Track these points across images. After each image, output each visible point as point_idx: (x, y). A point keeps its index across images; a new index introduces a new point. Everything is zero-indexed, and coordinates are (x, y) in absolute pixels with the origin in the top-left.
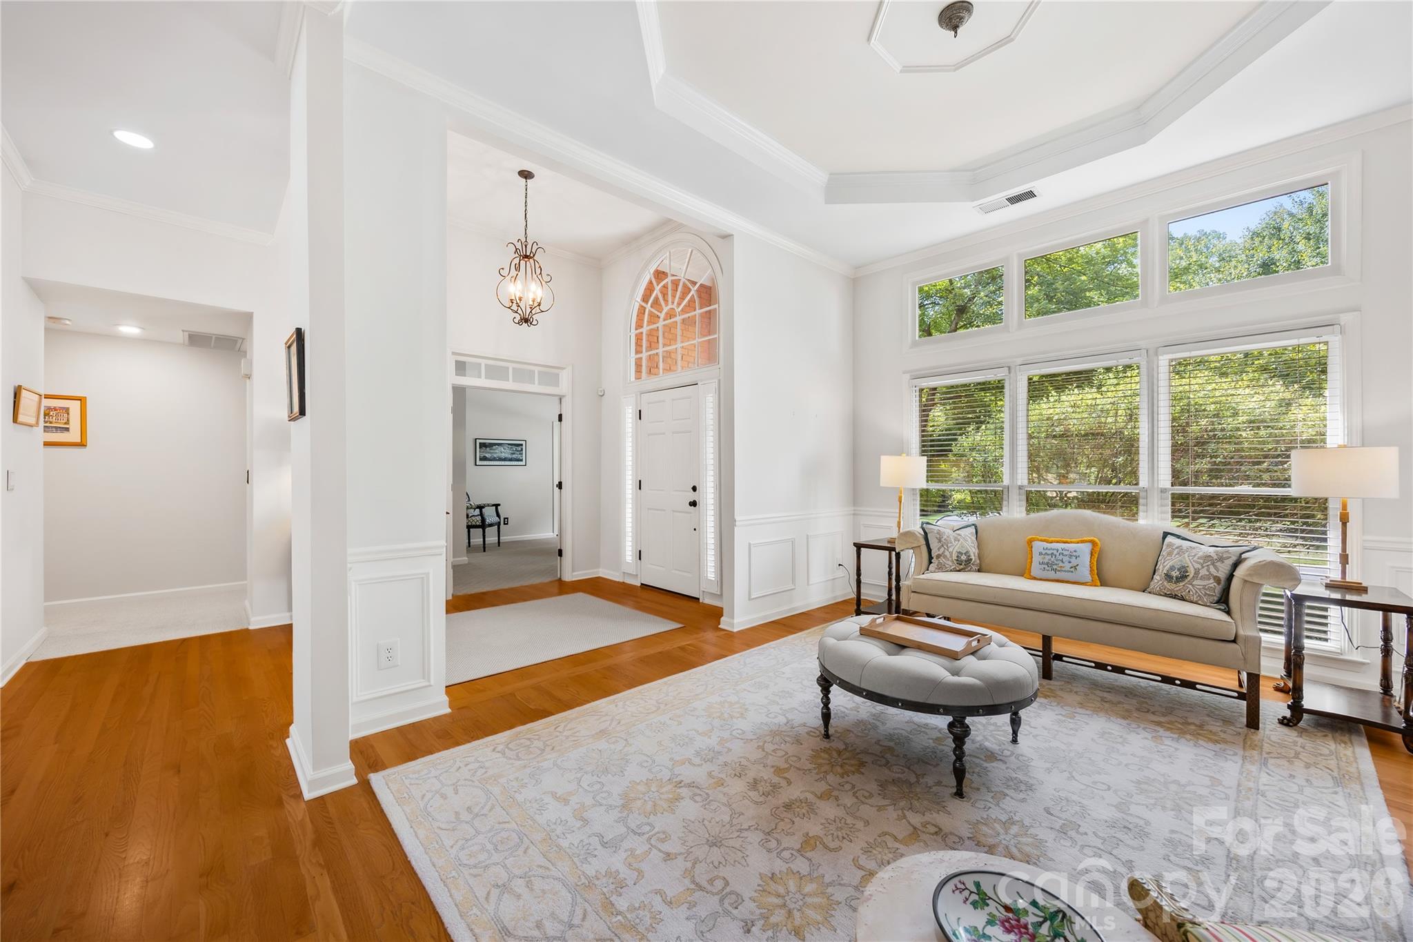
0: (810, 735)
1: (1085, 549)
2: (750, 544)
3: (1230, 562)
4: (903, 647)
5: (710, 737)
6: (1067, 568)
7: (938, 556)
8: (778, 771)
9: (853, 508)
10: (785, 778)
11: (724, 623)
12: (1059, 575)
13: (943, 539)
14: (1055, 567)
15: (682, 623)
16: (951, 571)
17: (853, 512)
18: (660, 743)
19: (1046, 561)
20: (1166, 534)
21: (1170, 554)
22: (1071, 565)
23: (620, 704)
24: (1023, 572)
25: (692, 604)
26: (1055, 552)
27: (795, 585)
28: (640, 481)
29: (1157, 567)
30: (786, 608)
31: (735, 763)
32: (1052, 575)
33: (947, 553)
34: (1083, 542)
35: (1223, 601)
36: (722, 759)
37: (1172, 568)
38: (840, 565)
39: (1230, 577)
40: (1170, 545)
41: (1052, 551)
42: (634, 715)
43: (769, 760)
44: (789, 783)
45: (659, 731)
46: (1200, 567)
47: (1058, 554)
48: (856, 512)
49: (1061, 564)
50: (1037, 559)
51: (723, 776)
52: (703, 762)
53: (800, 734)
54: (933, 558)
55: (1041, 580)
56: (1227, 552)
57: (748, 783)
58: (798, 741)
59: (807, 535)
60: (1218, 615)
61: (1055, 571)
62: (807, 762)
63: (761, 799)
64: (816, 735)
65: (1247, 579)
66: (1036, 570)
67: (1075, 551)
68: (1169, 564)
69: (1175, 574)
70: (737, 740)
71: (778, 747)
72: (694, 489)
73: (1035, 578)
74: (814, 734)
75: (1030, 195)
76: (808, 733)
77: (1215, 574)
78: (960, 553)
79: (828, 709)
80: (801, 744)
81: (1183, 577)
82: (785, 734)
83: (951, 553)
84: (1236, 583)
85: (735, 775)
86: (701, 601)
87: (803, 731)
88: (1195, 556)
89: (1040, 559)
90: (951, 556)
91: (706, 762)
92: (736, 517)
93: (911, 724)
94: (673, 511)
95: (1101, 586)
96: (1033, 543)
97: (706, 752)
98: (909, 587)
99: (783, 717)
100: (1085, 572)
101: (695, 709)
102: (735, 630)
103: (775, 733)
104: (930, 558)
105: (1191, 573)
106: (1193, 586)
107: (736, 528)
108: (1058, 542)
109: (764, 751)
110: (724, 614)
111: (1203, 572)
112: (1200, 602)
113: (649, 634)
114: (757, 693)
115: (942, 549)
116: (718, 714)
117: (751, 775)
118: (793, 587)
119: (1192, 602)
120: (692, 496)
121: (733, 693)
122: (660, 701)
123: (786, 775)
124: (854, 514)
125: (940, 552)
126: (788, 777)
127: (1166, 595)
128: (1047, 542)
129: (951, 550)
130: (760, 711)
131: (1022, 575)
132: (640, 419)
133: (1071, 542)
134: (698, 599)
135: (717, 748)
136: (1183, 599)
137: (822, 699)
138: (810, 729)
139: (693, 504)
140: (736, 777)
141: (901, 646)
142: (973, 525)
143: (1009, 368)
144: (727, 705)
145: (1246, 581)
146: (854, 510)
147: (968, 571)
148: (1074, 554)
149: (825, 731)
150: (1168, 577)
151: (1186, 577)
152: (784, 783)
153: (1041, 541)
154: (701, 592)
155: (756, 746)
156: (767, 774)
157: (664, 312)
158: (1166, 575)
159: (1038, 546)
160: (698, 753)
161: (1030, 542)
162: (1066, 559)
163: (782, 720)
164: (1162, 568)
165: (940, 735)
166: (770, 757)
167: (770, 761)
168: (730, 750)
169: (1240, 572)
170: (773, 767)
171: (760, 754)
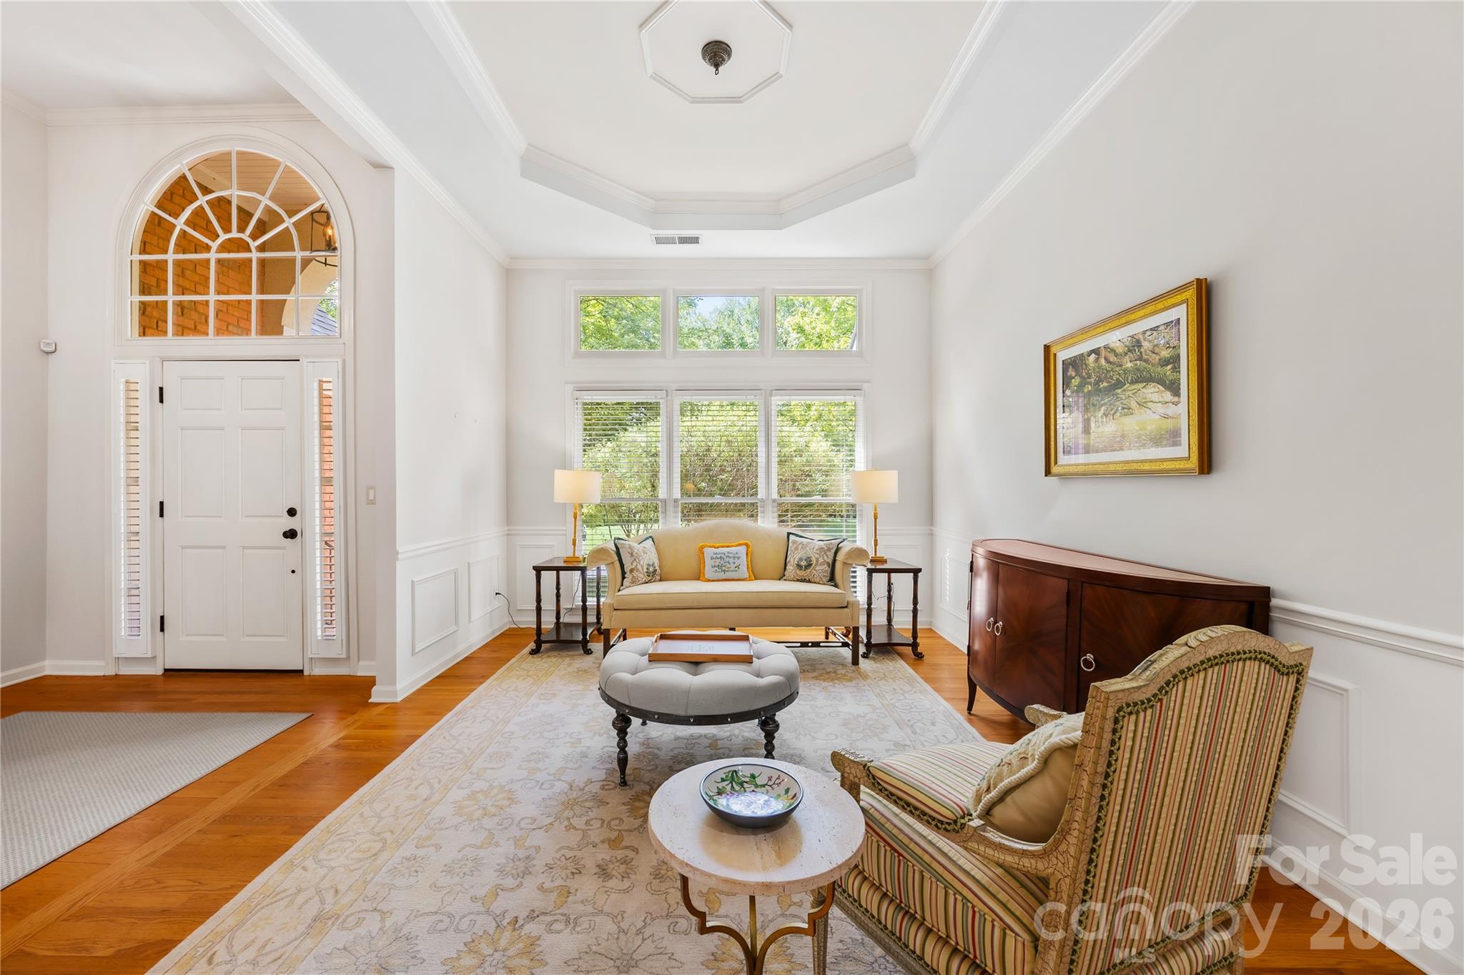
0: (607, 790)
1: (743, 550)
2: (413, 582)
3: (833, 551)
4: (697, 663)
5: (497, 844)
6: (733, 568)
7: (632, 571)
8: (614, 843)
9: (506, 528)
10: (626, 848)
11: (378, 695)
12: (728, 575)
13: (634, 553)
14: (724, 568)
15: (306, 711)
16: (643, 584)
17: (506, 532)
18: (435, 886)
19: (717, 564)
20: (789, 534)
21: (796, 549)
22: (735, 565)
23: (310, 863)
24: (698, 576)
25: (290, 682)
26: (723, 555)
27: (458, 626)
28: (162, 503)
29: (788, 560)
30: (450, 655)
31: (559, 860)
32: (722, 575)
33: (639, 567)
34: (740, 545)
35: (832, 579)
36: (539, 863)
37: (801, 559)
38: (497, 594)
39: (834, 561)
40: (794, 542)
41: (720, 555)
42: (352, 868)
43: (592, 837)
44: (636, 850)
45: (417, 872)
46: (818, 556)
47: (725, 557)
48: (510, 532)
49: (728, 566)
50: (709, 563)
51: (559, 882)
52: (519, 879)
53: (596, 793)
54: (626, 573)
55: (713, 581)
56: (831, 544)
57: (595, 874)
58: (602, 803)
59: (469, 563)
60: (829, 589)
61: (724, 571)
62: (631, 819)
63: (626, 884)
64: (612, 787)
65: (846, 561)
66: (709, 573)
67: (737, 553)
68: (797, 557)
69: (803, 563)
70: (535, 832)
71: (589, 818)
72: (291, 513)
73: (709, 581)
74: (610, 787)
75: (695, 240)
76: (603, 788)
77: (827, 561)
78: (649, 565)
79: (626, 753)
80: (608, 803)
81: (809, 565)
82: (580, 800)
83: (642, 566)
84: (838, 566)
85: (573, 873)
86: (306, 673)
87: (595, 788)
88: (814, 549)
89: (712, 563)
90: (643, 569)
91: (523, 877)
92: (397, 548)
93: (679, 740)
94: (244, 548)
95: (756, 579)
96: (704, 550)
97: (512, 865)
98: (611, 605)
99: (560, 782)
100: (744, 571)
101: (442, 820)
102: (399, 699)
103: (570, 804)
104: (623, 573)
105: (814, 562)
106: (816, 571)
107: (398, 564)
108: (723, 547)
109: (576, 830)
110: (377, 683)
111: (821, 560)
112: (821, 582)
113: (258, 742)
114: (503, 767)
115: (635, 564)
116: (480, 812)
117: (590, 865)
118: (457, 629)
119: (815, 583)
120: (290, 523)
121: (475, 779)
122: (377, 830)
123: (624, 844)
124: (508, 535)
125: (633, 567)
126: (628, 844)
127: (798, 580)
128: (715, 548)
129: (641, 563)
130: (528, 786)
131: (698, 579)
132: (161, 401)
133: (732, 546)
134: (302, 671)
135: (521, 853)
136: (809, 581)
137: (618, 745)
138: (601, 783)
139: (291, 534)
140: (576, 876)
141: (695, 663)
142: (650, 537)
143: (667, 391)
144: (480, 796)
145: (844, 563)
146: (508, 530)
147: (654, 581)
148: (736, 555)
149: (621, 778)
150: (799, 566)
151: (811, 565)
152: (631, 854)
153: (710, 547)
154: (306, 661)
155: (564, 829)
156: (604, 854)
157: (219, 241)
158: (797, 565)
159: (709, 552)
160: (501, 871)
161: (701, 549)
162: (731, 560)
163: (560, 786)
164: (793, 560)
165: (710, 741)
166: (590, 833)
167: (594, 836)
168: (538, 849)
169: (840, 557)
170: (603, 842)
171: (578, 836)
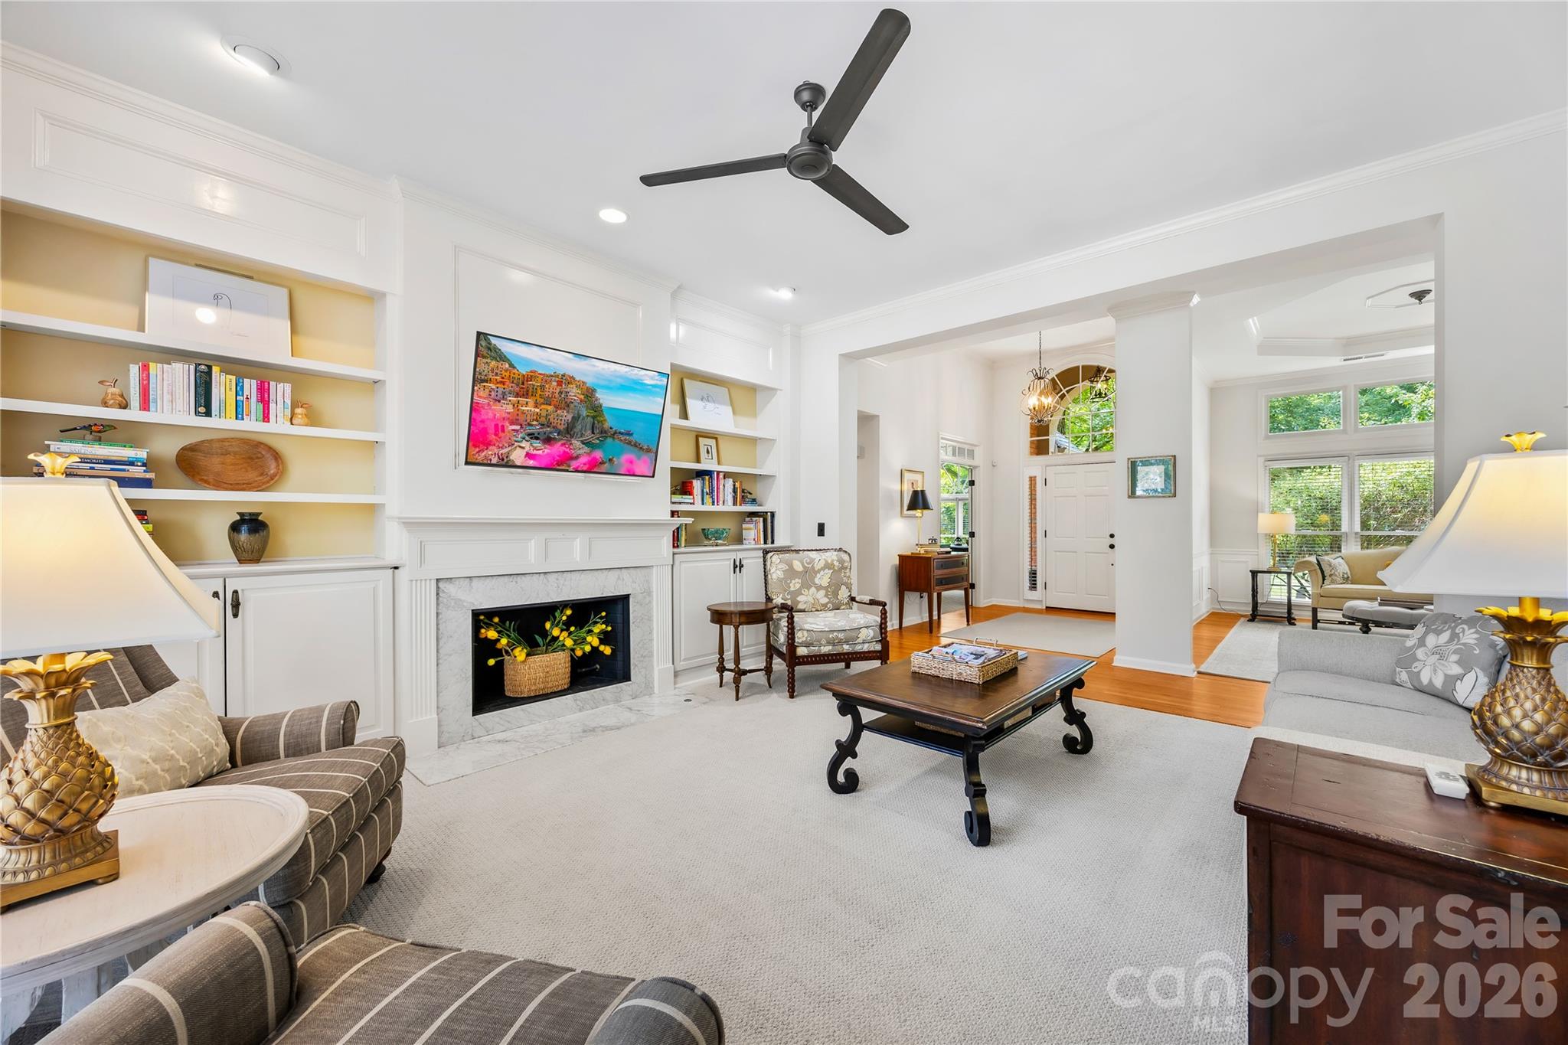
9: (1211, 549)
16: (1338, 583)
28: (1046, 531)
33: (1335, 574)
38: (1209, 588)
48: (1213, 552)
72: (1112, 536)
75: (1380, 356)
78: (1343, 573)
90: (1338, 575)
94: (1086, 553)
98: (1318, 594)
115: (1333, 571)
120: (1111, 541)
124: (1211, 554)
129: (1337, 572)
132: (1046, 485)
139: (1113, 547)
143: (1348, 457)
